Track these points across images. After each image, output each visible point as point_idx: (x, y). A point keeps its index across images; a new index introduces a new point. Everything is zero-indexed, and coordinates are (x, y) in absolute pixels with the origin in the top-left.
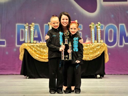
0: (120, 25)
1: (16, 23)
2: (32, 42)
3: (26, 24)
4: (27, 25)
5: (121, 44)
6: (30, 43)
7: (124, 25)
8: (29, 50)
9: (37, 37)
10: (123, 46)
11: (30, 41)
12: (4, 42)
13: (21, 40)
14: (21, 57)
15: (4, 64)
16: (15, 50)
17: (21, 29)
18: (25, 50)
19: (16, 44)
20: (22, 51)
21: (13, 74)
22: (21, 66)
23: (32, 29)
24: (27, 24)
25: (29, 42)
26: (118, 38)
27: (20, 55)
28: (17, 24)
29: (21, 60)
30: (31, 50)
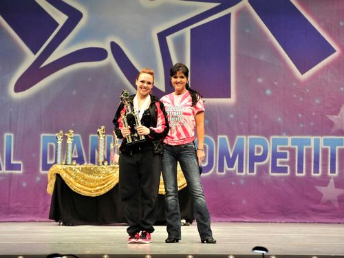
0: (219, 137)
1: (41, 132)
2: (69, 162)
3: (58, 132)
4: (61, 135)
5: (221, 169)
6: (66, 164)
7: (226, 137)
8: (64, 176)
9: (77, 156)
10: (224, 173)
11: (66, 162)
12: (20, 165)
13: (49, 162)
14: (50, 189)
15: (18, 204)
16: (38, 179)
17: (49, 144)
18: (58, 176)
19: (41, 169)
20: (51, 178)
21: (35, 221)
22: (49, 208)
23: (69, 141)
24: (61, 132)
25: (64, 163)
26: (216, 160)
27: (49, 185)
28: (42, 135)
29: (49, 195)
30: (68, 177)
